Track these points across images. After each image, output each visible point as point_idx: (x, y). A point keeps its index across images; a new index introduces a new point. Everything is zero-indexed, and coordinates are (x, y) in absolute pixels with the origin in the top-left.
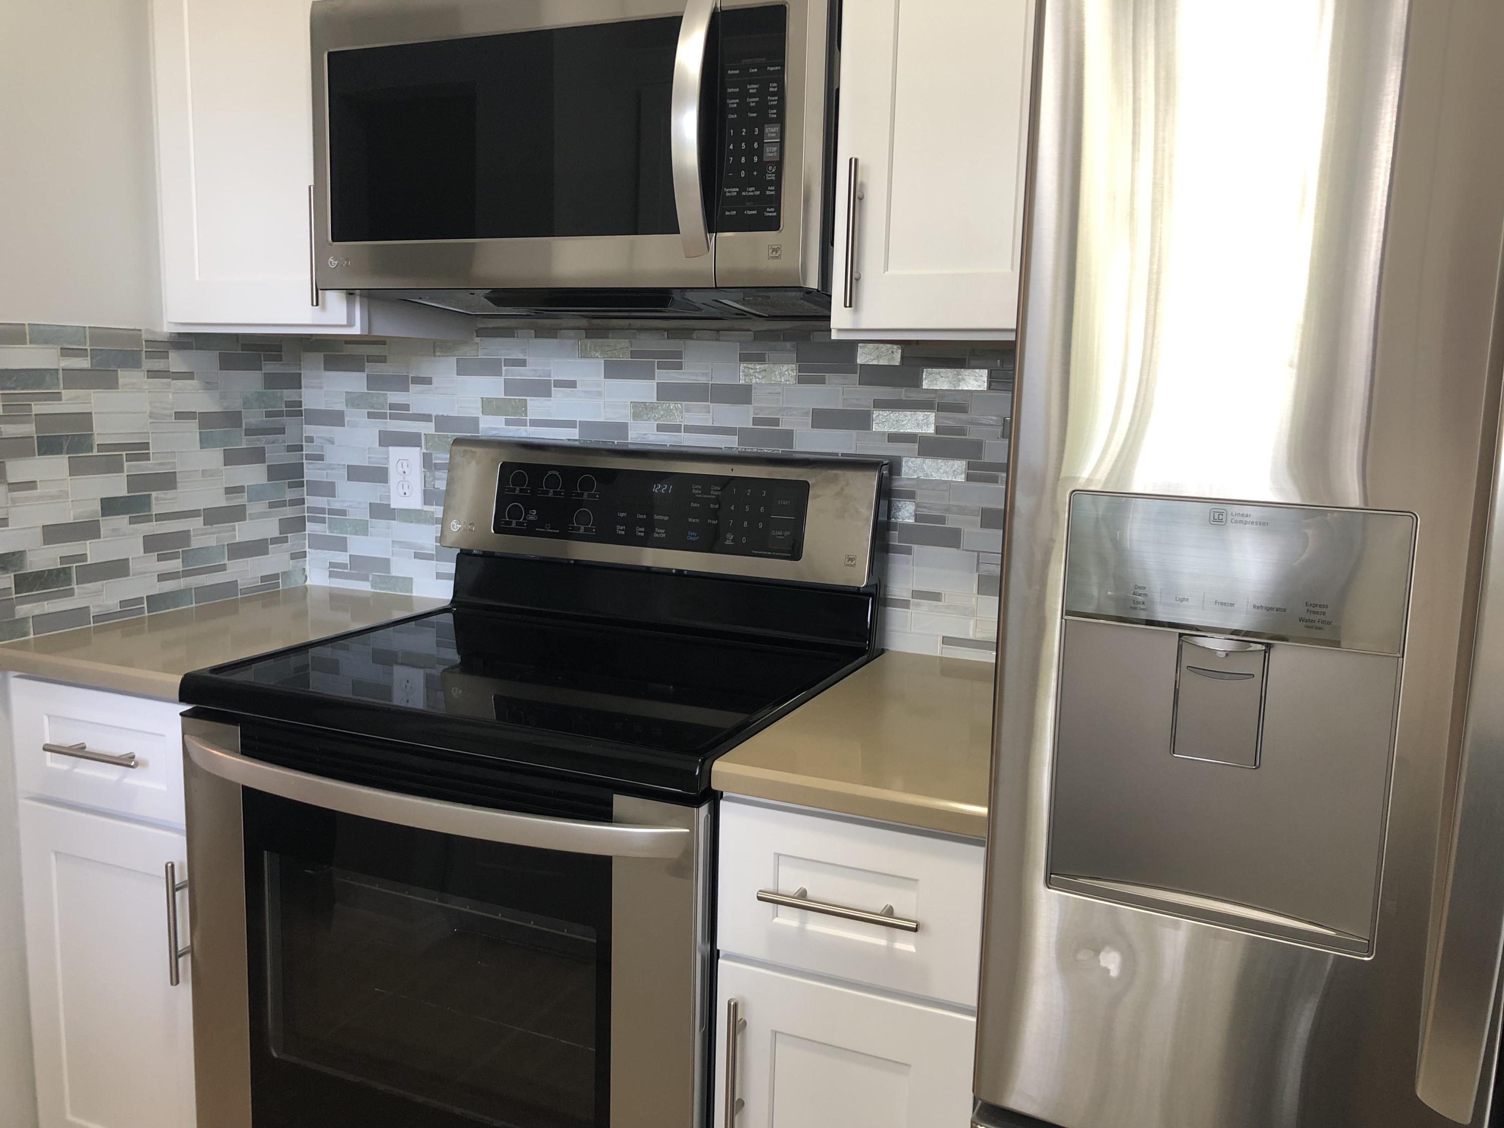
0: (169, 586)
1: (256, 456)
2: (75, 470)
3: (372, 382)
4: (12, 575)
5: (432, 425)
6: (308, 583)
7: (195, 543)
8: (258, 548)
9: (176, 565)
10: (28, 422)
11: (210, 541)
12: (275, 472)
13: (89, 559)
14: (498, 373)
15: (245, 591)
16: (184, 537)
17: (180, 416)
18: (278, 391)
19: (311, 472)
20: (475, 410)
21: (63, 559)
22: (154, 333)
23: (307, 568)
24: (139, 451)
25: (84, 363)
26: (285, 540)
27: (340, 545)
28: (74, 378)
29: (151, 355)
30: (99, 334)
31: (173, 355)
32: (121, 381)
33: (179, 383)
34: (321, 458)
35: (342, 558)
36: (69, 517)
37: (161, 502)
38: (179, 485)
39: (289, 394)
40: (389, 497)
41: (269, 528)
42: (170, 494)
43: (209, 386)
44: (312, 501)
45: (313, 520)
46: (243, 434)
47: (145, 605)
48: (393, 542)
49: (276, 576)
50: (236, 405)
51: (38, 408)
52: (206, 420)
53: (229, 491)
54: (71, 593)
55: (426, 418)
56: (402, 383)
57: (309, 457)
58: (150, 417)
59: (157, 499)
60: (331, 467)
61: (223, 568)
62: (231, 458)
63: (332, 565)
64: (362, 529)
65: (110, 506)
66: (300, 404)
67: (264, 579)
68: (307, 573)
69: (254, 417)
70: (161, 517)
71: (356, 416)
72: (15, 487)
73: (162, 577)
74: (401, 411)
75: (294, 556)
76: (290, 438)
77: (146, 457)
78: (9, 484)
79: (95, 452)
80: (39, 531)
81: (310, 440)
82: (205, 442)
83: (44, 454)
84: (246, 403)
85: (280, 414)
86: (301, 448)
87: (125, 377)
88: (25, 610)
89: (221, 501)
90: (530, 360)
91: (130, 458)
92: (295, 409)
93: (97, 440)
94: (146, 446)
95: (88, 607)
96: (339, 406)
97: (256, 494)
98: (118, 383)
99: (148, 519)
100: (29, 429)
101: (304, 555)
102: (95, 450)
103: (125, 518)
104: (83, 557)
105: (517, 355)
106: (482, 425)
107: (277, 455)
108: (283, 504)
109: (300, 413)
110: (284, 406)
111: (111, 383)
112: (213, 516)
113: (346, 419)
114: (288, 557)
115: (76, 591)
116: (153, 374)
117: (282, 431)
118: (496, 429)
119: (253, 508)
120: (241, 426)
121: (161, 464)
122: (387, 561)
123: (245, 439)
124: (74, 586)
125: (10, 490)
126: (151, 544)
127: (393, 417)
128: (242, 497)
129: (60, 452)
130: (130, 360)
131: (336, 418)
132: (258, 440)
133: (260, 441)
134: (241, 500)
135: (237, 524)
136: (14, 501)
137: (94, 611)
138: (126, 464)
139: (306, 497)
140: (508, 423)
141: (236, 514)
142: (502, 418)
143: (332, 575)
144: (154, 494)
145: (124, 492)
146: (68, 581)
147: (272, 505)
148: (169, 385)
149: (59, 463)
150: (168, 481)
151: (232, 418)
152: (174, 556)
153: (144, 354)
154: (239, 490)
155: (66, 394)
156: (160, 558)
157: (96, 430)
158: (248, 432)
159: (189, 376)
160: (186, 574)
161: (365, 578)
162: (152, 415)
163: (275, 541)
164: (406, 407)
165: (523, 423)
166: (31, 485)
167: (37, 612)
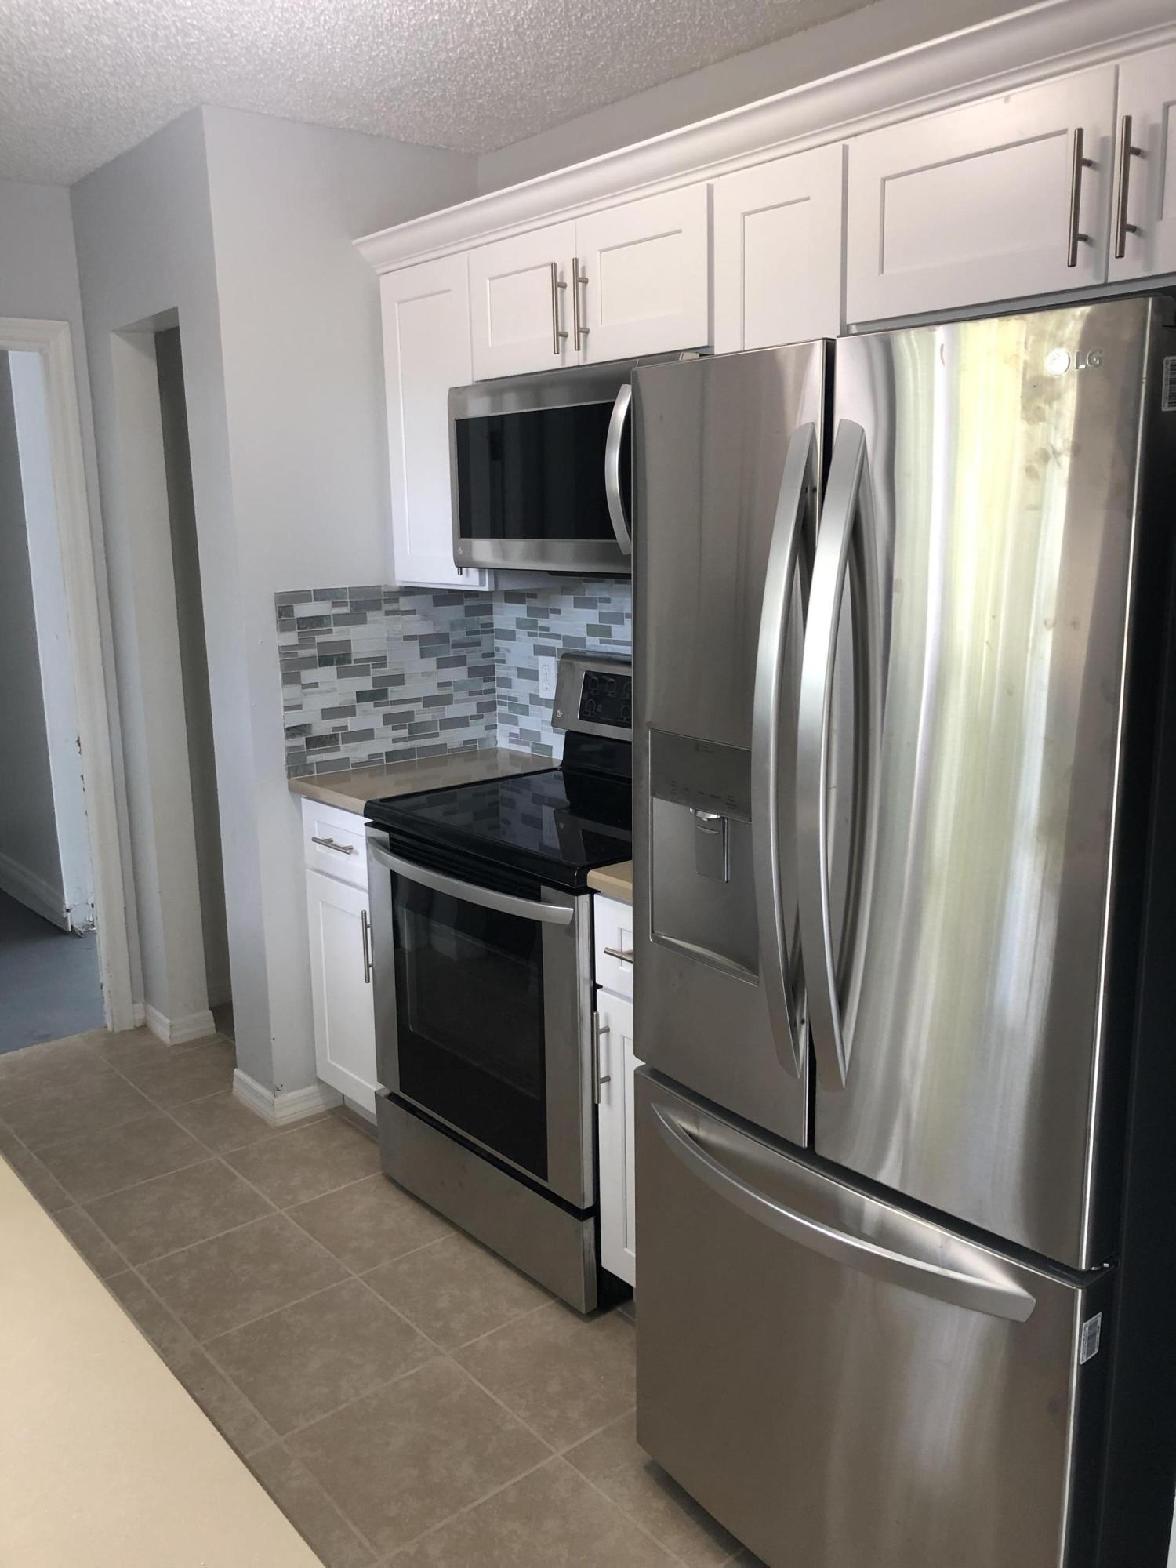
0: (400, 746)
1: (460, 661)
2: (341, 675)
3: (530, 611)
4: (304, 738)
5: (561, 641)
6: (498, 746)
7: (418, 719)
8: (463, 722)
9: (404, 733)
10: (313, 648)
11: (428, 718)
12: (473, 672)
13: (349, 728)
14: (595, 607)
15: (451, 750)
16: (410, 714)
17: (407, 638)
18: (476, 617)
19: (499, 672)
20: (583, 632)
21: (334, 729)
22: (389, 587)
23: (498, 735)
24: (380, 661)
25: (346, 610)
26: (482, 717)
27: (514, 721)
28: (340, 620)
29: (387, 601)
30: (355, 591)
31: (402, 600)
32: (369, 619)
33: (406, 617)
34: (503, 662)
35: (516, 730)
36: (337, 704)
37: (394, 692)
38: (406, 682)
39: (484, 619)
40: (538, 690)
41: (470, 709)
42: (401, 688)
43: (426, 617)
44: (501, 691)
45: (502, 704)
46: (451, 646)
47: (384, 758)
48: (542, 721)
49: (474, 741)
50: (445, 629)
51: (319, 639)
52: (424, 639)
53: (440, 685)
54: (338, 749)
55: (558, 637)
56: (545, 613)
57: (498, 661)
58: (387, 640)
59: (392, 691)
60: (509, 668)
61: (437, 735)
62: (442, 664)
63: (511, 734)
64: (525, 710)
65: (362, 696)
66: (492, 625)
67: (465, 742)
68: (498, 738)
69: (458, 635)
70: (394, 703)
71: (521, 633)
72: (306, 686)
73: (395, 740)
74: (545, 632)
75: (487, 728)
76: (485, 648)
77: (384, 665)
78: (303, 685)
79: (353, 664)
80: (320, 712)
81: (498, 649)
82: (423, 654)
83: (323, 666)
84: (453, 626)
85: (477, 632)
86: (492, 655)
87: (371, 615)
88: (310, 758)
89: (435, 692)
90: (613, 599)
91: (374, 666)
92: (489, 629)
93: (353, 657)
94: (384, 658)
95: (348, 758)
96: (513, 627)
97: (459, 686)
98: (366, 620)
99: (386, 704)
100: (314, 652)
101: (495, 727)
102: (353, 662)
103: (371, 704)
104: (345, 728)
105: (606, 595)
106: (588, 643)
107: (475, 659)
108: (480, 693)
109: (492, 631)
110: (480, 627)
111: (362, 621)
112: (429, 702)
113: (517, 636)
114: (483, 727)
115: (342, 748)
116: (388, 613)
117: (478, 644)
118: (595, 646)
119: (457, 696)
120: (449, 642)
121: (394, 669)
122: (539, 733)
123: (451, 650)
124: (340, 745)
125: (303, 688)
126: (388, 719)
127: (541, 635)
128: (449, 689)
129: (332, 665)
130: (375, 605)
131: (510, 636)
132: (462, 651)
133: (462, 652)
134: (449, 690)
135: (446, 706)
136: (305, 695)
137: (352, 760)
138: (372, 670)
139: (497, 688)
140: (601, 642)
141: (446, 700)
142: (597, 638)
143: (511, 741)
144: (390, 688)
145: (370, 688)
146: (337, 742)
147: (471, 694)
148: (399, 619)
149: (332, 670)
150: (399, 680)
151: (443, 638)
152: (404, 727)
153: (383, 601)
154: (448, 684)
155: (335, 629)
156: (394, 729)
157: (353, 651)
158: (454, 646)
159: (413, 612)
160: (411, 739)
161: (526, 744)
162: (388, 639)
163: (472, 717)
164: (547, 629)
165: (609, 642)
166: (315, 685)
167: (319, 760)
